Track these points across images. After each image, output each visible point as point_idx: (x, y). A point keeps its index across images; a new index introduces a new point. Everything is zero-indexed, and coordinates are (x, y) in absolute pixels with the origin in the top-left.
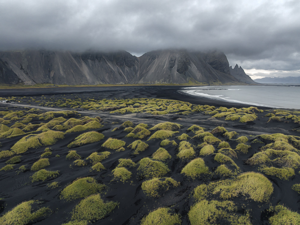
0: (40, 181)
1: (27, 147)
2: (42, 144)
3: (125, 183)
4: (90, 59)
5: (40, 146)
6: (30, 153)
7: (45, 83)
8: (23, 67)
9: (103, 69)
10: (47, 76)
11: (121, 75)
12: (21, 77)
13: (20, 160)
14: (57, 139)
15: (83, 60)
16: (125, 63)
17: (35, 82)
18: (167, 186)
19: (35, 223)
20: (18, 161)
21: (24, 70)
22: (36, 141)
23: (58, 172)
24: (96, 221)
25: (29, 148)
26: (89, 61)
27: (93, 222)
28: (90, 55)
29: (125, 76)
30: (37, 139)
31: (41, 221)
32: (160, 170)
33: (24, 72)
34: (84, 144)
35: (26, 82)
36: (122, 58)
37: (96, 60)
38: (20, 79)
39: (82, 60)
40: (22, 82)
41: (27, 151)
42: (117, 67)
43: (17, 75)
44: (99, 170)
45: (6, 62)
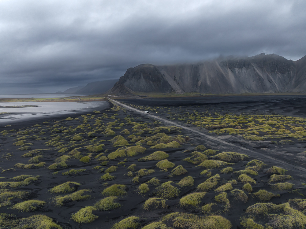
0: (103, 180)
1: (116, 156)
2: (127, 155)
3: (140, 195)
4: (237, 67)
5: (125, 156)
6: (117, 160)
7: (192, 92)
8: (176, 78)
9: (250, 77)
10: (195, 86)
11: (271, 83)
12: (174, 87)
13: (106, 164)
14: (139, 153)
15: (230, 68)
16: (277, 69)
17: (184, 91)
18: (158, 205)
19: (81, 201)
20: (105, 164)
21: (176, 80)
22: (124, 152)
23: (115, 177)
24: (102, 210)
25: (117, 157)
26: (236, 69)
27: (100, 210)
28: (238, 64)
29: (275, 84)
30: (125, 151)
31: (83, 201)
32: (169, 193)
33: (177, 82)
34: (149, 161)
35: (177, 91)
36: (273, 63)
37: (244, 67)
38: (172, 89)
39: (228, 69)
40: (174, 91)
41: (116, 158)
42: (267, 74)
43: (170, 86)
44: (134, 182)
45: (164, 75)
